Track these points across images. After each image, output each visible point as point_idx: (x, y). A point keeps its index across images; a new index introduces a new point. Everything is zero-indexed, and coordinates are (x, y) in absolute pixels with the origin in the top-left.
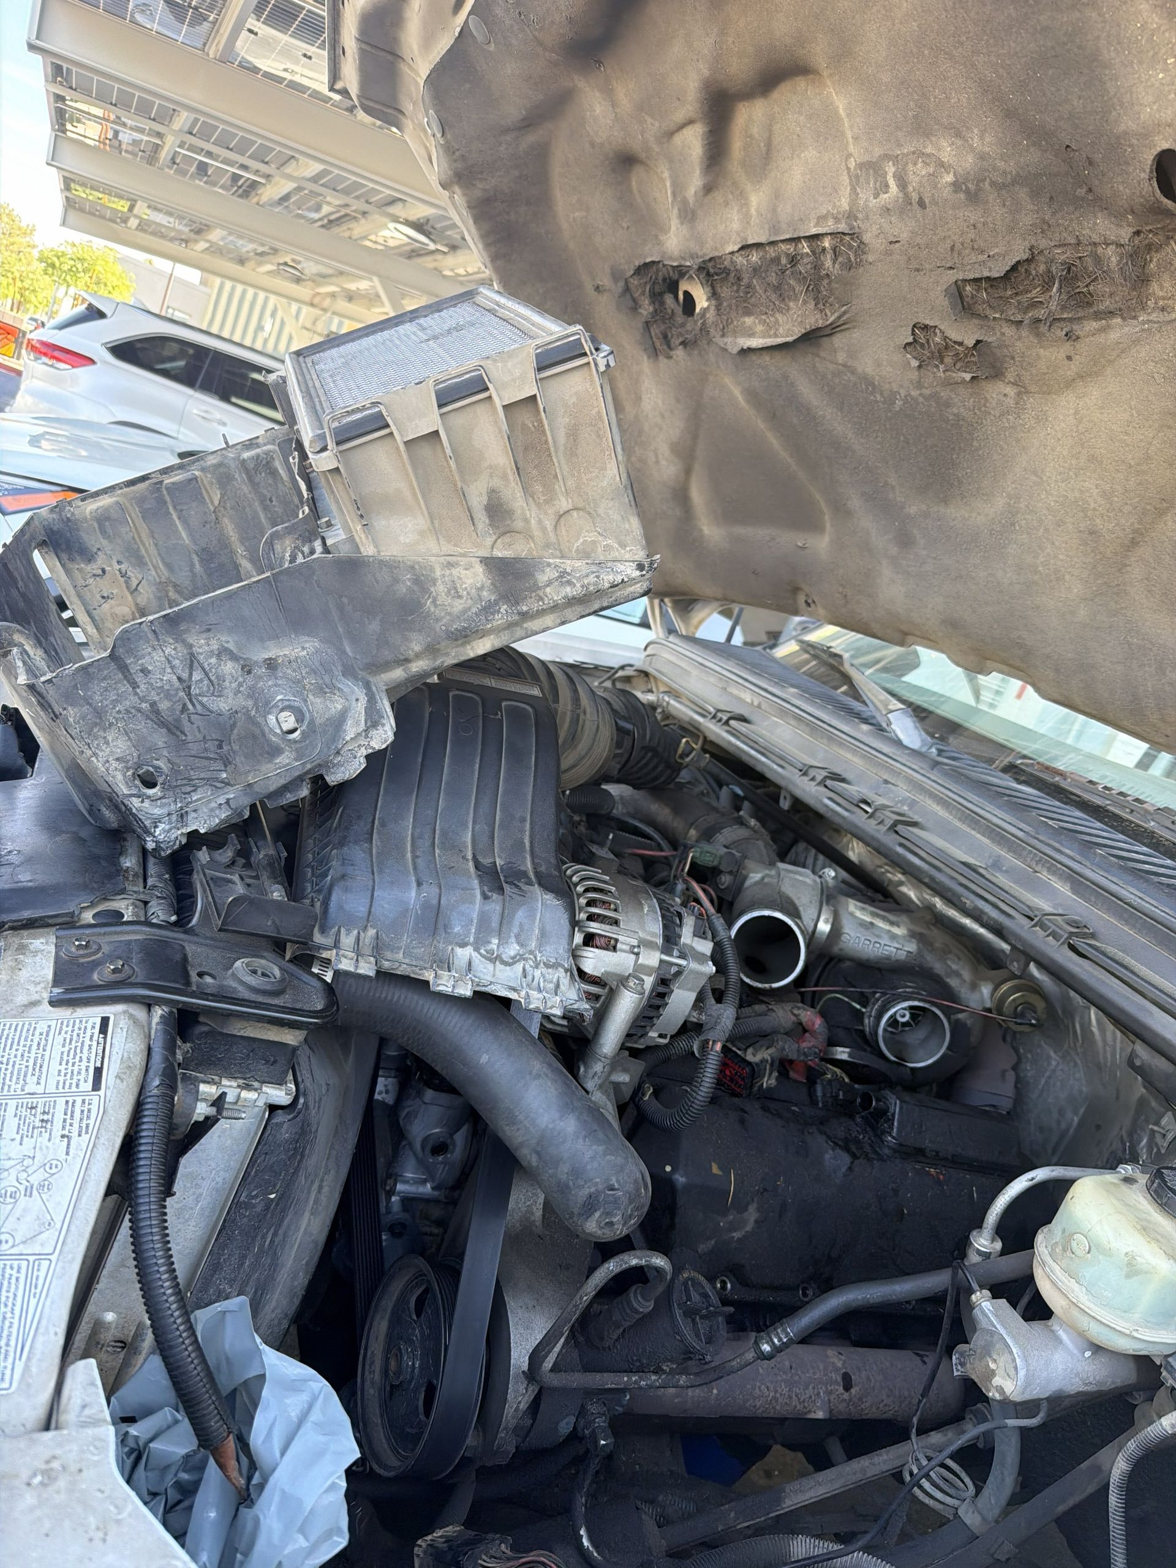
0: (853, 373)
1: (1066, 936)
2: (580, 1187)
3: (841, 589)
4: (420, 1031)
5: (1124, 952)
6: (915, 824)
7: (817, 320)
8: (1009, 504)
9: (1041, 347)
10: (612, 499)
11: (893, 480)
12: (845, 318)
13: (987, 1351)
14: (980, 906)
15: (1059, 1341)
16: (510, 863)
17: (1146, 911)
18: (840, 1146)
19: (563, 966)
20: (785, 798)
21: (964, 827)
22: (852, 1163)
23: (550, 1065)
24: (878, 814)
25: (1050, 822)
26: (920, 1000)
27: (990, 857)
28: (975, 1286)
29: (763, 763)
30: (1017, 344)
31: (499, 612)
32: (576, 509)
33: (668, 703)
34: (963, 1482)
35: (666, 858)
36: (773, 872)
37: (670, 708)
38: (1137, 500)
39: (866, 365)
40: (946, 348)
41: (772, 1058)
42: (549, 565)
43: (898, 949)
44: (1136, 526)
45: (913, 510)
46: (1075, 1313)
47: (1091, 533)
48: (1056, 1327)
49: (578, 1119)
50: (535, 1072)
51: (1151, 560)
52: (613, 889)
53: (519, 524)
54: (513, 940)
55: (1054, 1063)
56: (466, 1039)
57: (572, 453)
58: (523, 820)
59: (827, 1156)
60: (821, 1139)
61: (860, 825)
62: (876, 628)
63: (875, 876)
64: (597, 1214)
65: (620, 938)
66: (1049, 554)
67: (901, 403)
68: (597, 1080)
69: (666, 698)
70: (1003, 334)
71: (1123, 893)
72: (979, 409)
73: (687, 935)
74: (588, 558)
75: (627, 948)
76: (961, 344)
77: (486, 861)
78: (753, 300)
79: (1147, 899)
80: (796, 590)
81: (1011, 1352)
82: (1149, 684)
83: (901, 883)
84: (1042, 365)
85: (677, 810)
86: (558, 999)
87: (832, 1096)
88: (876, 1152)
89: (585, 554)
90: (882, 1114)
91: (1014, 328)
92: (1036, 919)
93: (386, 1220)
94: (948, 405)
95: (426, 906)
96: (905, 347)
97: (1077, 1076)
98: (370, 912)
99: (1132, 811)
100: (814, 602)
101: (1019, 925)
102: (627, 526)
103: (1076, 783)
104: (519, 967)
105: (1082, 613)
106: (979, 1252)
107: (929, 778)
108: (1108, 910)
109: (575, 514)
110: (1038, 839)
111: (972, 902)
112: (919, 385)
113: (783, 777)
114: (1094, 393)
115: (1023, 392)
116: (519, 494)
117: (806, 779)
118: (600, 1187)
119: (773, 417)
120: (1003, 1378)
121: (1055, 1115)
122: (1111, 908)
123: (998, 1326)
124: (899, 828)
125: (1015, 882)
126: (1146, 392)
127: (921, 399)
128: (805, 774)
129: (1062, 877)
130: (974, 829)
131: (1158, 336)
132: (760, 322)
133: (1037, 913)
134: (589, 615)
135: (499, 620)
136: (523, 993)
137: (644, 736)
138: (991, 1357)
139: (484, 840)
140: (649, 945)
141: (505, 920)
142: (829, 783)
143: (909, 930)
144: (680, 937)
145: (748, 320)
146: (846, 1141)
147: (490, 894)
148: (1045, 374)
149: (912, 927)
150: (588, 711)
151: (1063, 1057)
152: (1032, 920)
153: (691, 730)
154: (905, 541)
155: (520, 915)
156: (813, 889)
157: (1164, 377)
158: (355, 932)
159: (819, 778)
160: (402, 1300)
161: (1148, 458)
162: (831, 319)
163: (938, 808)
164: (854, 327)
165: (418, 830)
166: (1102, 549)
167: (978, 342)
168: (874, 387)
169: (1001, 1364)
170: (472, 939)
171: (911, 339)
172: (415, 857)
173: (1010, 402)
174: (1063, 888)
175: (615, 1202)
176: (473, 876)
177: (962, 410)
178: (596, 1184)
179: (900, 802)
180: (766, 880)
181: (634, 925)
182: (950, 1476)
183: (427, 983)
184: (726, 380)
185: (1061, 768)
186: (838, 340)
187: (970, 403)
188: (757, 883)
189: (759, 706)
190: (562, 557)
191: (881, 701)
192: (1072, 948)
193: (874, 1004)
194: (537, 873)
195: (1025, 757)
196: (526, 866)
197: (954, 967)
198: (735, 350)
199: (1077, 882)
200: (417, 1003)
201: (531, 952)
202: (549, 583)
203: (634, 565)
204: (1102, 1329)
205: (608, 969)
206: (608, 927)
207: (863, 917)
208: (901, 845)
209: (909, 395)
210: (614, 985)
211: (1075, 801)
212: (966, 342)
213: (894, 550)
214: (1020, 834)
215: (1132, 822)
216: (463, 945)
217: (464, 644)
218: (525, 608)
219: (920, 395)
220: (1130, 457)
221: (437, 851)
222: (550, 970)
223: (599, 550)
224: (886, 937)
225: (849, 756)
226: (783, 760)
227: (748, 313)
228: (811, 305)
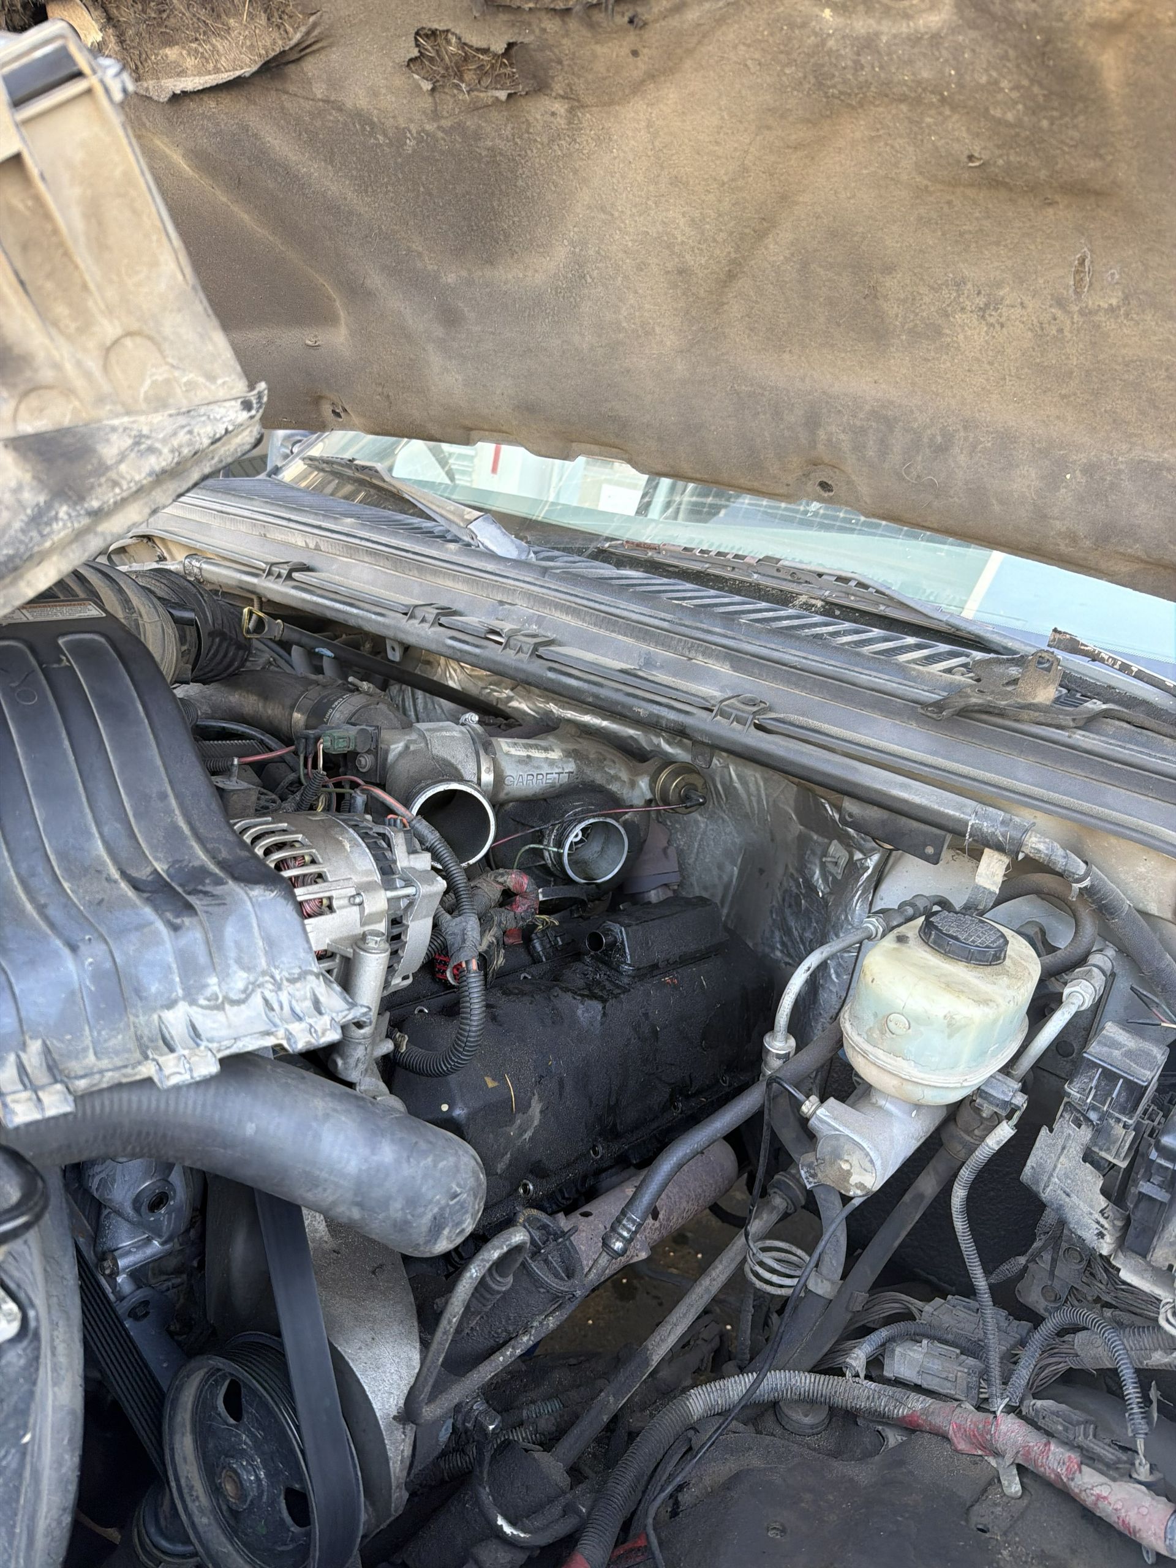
0: (340, 110)
1: (751, 717)
2: (421, 1216)
3: (380, 389)
4: (148, 1134)
5: (803, 715)
6: (551, 642)
7: (274, 43)
8: (574, 253)
9: (597, 43)
10: (179, 310)
11: (417, 246)
12: (316, 33)
13: (837, 1155)
14: (656, 712)
15: (889, 1114)
16: (176, 862)
17: (815, 670)
18: (587, 996)
19: (311, 973)
20: (393, 649)
21: (602, 632)
22: (604, 1008)
23: (332, 1095)
24: (512, 642)
25: (685, 603)
26: (594, 817)
27: (640, 656)
28: (800, 1096)
29: (356, 616)
30: (565, 41)
31: (56, 518)
32: (129, 334)
33: (200, 569)
34: (795, 1255)
35: (280, 757)
36: (414, 736)
37: (205, 574)
38: (733, 223)
39: (357, 97)
40: (466, 59)
41: (496, 938)
42: (114, 429)
43: (559, 774)
44: (733, 255)
45: (451, 278)
46: (909, 1087)
47: (680, 272)
48: (882, 1102)
49: (392, 1140)
50: (320, 1113)
51: (752, 293)
52: (300, 837)
53: (47, 375)
54: (234, 967)
55: (702, 825)
56: (217, 1117)
57: (100, 244)
58: (163, 796)
59: (579, 1012)
60: (568, 997)
61: (499, 658)
62: (434, 429)
63: (482, 698)
64: (446, 1232)
65: (334, 894)
66: (632, 306)
67: (413, 143)
68: (362, 1067)
69: (194, 563)
70: (544, 30)
71: (787, 658)
72: (520, 137)
73: (403, 859)
74: (165, 406)
75: (345, 902)
76: (485, 51)
77: (142, 874)
78: (172, 21)
79: (810, 657)
80: (318, 400)
81: (862, 1149)
82: (766, 434)
83: (510, 699)
84: (600, 67)
85: (265, 695)
86: (326, 1019)
87: (552, 946)
88: (618, 987)
89: (158, 402)
90: (615, 946)
91: (557, 21)
92: (716, 709)
93: (122, 1309)
94: (477, 136)
95: (98, 975)
96: (408, 65)
97: (728, 830)
98: (20, 1021)
99: (734, 568)
100: (345, 410)
101: (700, 721)
102: (210, 348)
103: (673, 554)
104: (257, 1000)
105: (681, 368)
106: (779, 1056)
107: (549, 588)
108: (775, 679)
109: (128, 342)
110: (684, 625)
111: (645, 710)
112: (436, 115)
113: (388, 627)
114: (670, 95)
115: (575, 103)
116: (33, 323)
117: (415, 622)
118: (443, 1202)
119: (239, 184)
120: (860, 1174)
121: (715, 872)
122: (776, 676)
123: (841, 1129)
124: (542, 651)
125: (674, 676)
126: (738, 86)
127: (440, 134)
128: (412, 617)
129: (718, 657)
130: (613, 631)
131: (748, 9)
132: (189, 54)
133: (713, 702)
134: (188, 490)
135: (60, 530)
136: (281, 1033)
137: (207, 620)
138: (841, 1159)
139: (123, 844)
140: (365, 888)
141: (214, 945)
142: (443, 620)
143: (563, 751)
144: (395, 862)
145: (172, 53)
146: (588, 987)
147: (178, 921)
148: (604, 79)
149: (564, 746)
150: (143, 611)
151: (710, 817)
152: (712, 711)
153: (246, 595)
154: (450, 318)
155: (230, 931)
156: (464, 742)
157: (760, 64)
158: (12, 1058)
159: (431, 618)
160: (203, 1407)
161: (745, 169)
162: (298, 36)
163: (569, 618)
164: (331, 46)
165: (24, 866)
166: (694, 289)
167: (510, 45)
168: (372, 124)
169: (855, 1162)
170: (180, 992)
171: (415, 53)
172: (41, 909)
173: (561, 122)
174: (724, 669)
175: (462, 1207)
176: (138, 902)
177: (497, 141)
178: (438, 1202)
179: (525, 622)
180: (412, 748)
181: (344, 872)
182: (783, 1255)
183: (149, 1081)
184: (158, 142)
185: (648, 541)
186: (311, 66)
187: (507, 131)
188: (401, 755)
189: (317, 548)
190: (128, 413)
191: (453, 513)
192: (759, 727)
193: (549, 835)
194: (221, 864)
195: (608, 539)
196: (198, 858)
197: (612, 772)
198: (164, 97)
199: (736, 658)
200: (130, 1101)
201: (264, 973)
202: (122, 457)
203: (237, 404)
204: (935, 1092)
205: (334, 937)
206: (315, 888)
207: (518, 753)
208: (551, 669)
209: (423, 130)
210: (349, 952)
211: (675, 573)
212: (493, 48)
213: (439, 331)
214: (665, 625)
215: (735, 580)
216: (171, 1005)
217: (14, 582)
218: (95, 504)
219: (439, 128)
220: (723, 172)
221: (66, 885)
222: (298, 985)
223: (178, 391)
224: (545, 766)
225: (449, 583)
226: (380, 606)
227: (169, 42)
228: (262, 19)
